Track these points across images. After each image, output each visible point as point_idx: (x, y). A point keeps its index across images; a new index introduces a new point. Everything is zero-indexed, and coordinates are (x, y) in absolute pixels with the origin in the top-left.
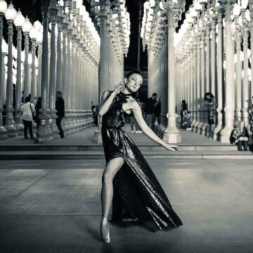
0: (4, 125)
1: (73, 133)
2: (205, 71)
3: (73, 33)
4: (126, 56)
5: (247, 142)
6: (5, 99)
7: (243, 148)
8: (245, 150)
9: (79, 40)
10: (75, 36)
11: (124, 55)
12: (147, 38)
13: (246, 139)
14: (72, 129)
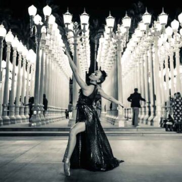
0: (8, 115)
1: (53, 122)
2: (140, 83)
3: (54, 57)
4: (88, 73)
5: (172, 125)
6: (8, 102)
7: (169, 129)
8: (171, 131)
9: (58, 61)
10: (56, 58)
11: (86, 72)
12: (102, 60)
13: (171, 123)
14: (53, 119)
